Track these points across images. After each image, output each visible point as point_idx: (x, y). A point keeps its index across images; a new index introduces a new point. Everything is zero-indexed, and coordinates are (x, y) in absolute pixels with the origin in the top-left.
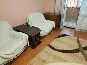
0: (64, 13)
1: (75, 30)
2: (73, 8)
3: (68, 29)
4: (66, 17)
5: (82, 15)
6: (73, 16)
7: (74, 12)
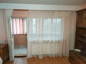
0: (12, 43)
1: (27, 57)
2: (20, 34)
3: (20, 58)
4: (15, 44)
5: (30, 42)
6: (21, 42)
7: (22, 39)
